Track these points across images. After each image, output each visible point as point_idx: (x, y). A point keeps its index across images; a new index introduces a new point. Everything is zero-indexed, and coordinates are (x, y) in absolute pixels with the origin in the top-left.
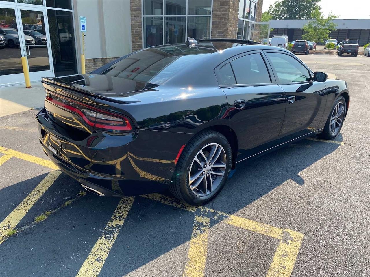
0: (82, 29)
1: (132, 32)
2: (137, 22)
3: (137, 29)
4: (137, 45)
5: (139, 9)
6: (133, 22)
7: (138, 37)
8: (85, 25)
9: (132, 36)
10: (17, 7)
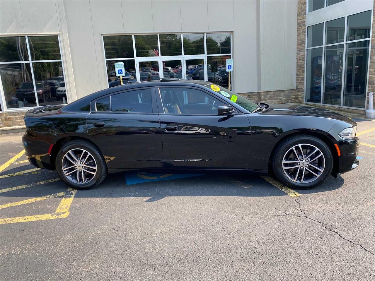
0: (228, 69)
1: (297, 65)
2: (302, 56)
3: (301, 62)
4: (300, 78)
5: (303, 42)
6: (298, 55)
7: (302, 70)
8: (232, 65)
9: (297, 70)
10: (183, 58)
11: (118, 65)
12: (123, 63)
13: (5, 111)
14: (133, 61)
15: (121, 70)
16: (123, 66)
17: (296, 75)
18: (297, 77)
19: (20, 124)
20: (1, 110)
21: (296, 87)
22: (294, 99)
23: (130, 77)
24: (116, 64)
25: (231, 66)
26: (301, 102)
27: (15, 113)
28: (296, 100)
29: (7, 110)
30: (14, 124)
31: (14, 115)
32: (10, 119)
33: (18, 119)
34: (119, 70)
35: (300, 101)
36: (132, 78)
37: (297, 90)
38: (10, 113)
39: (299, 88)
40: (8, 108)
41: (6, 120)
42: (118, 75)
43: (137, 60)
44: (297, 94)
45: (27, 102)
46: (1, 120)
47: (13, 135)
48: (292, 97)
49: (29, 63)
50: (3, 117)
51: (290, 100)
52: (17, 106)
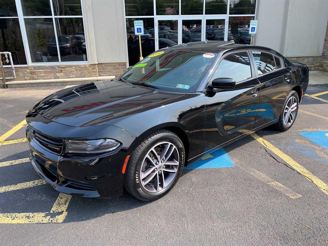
0: (252, 31)
8: (256, 27)
9: (326, 34)
10: (204, 18)
11: (138, 23)
12: (142, 21)
13: (30, 65)
14: (153, 19)
15: (140, 29)
16: (142, 24)
17: (324, 41)
18: (324, 43)
19: (44, 78)
20: (27, 64)
21: (322, 54)
22: (318, 66)
23: (148, 35)
24: (135, 22)
25: (254, 28)
26: (325, 71)
27: (39, 68)
28: (320, 68)
29: (32, 64)
30: (38, 78)
31: (38, 69)
32: (35, 73)
33: (42, 73)
34: (138, 28)
35: (324, 69)
36: (150, 36)
37: (323, 57)
38: (34, 67)
39: (325, 55)
40: (32, 62)
41: (31, 73)
42: (136, 33)
43: (157, 18)
44: (322, 61)
45: (50, 57)
46: (27, 73)
47: (36, 89)
48: (316, 64)
49: (52, 18)
50: (28, 71)
51: (313, 67)
52: (41, 61)
